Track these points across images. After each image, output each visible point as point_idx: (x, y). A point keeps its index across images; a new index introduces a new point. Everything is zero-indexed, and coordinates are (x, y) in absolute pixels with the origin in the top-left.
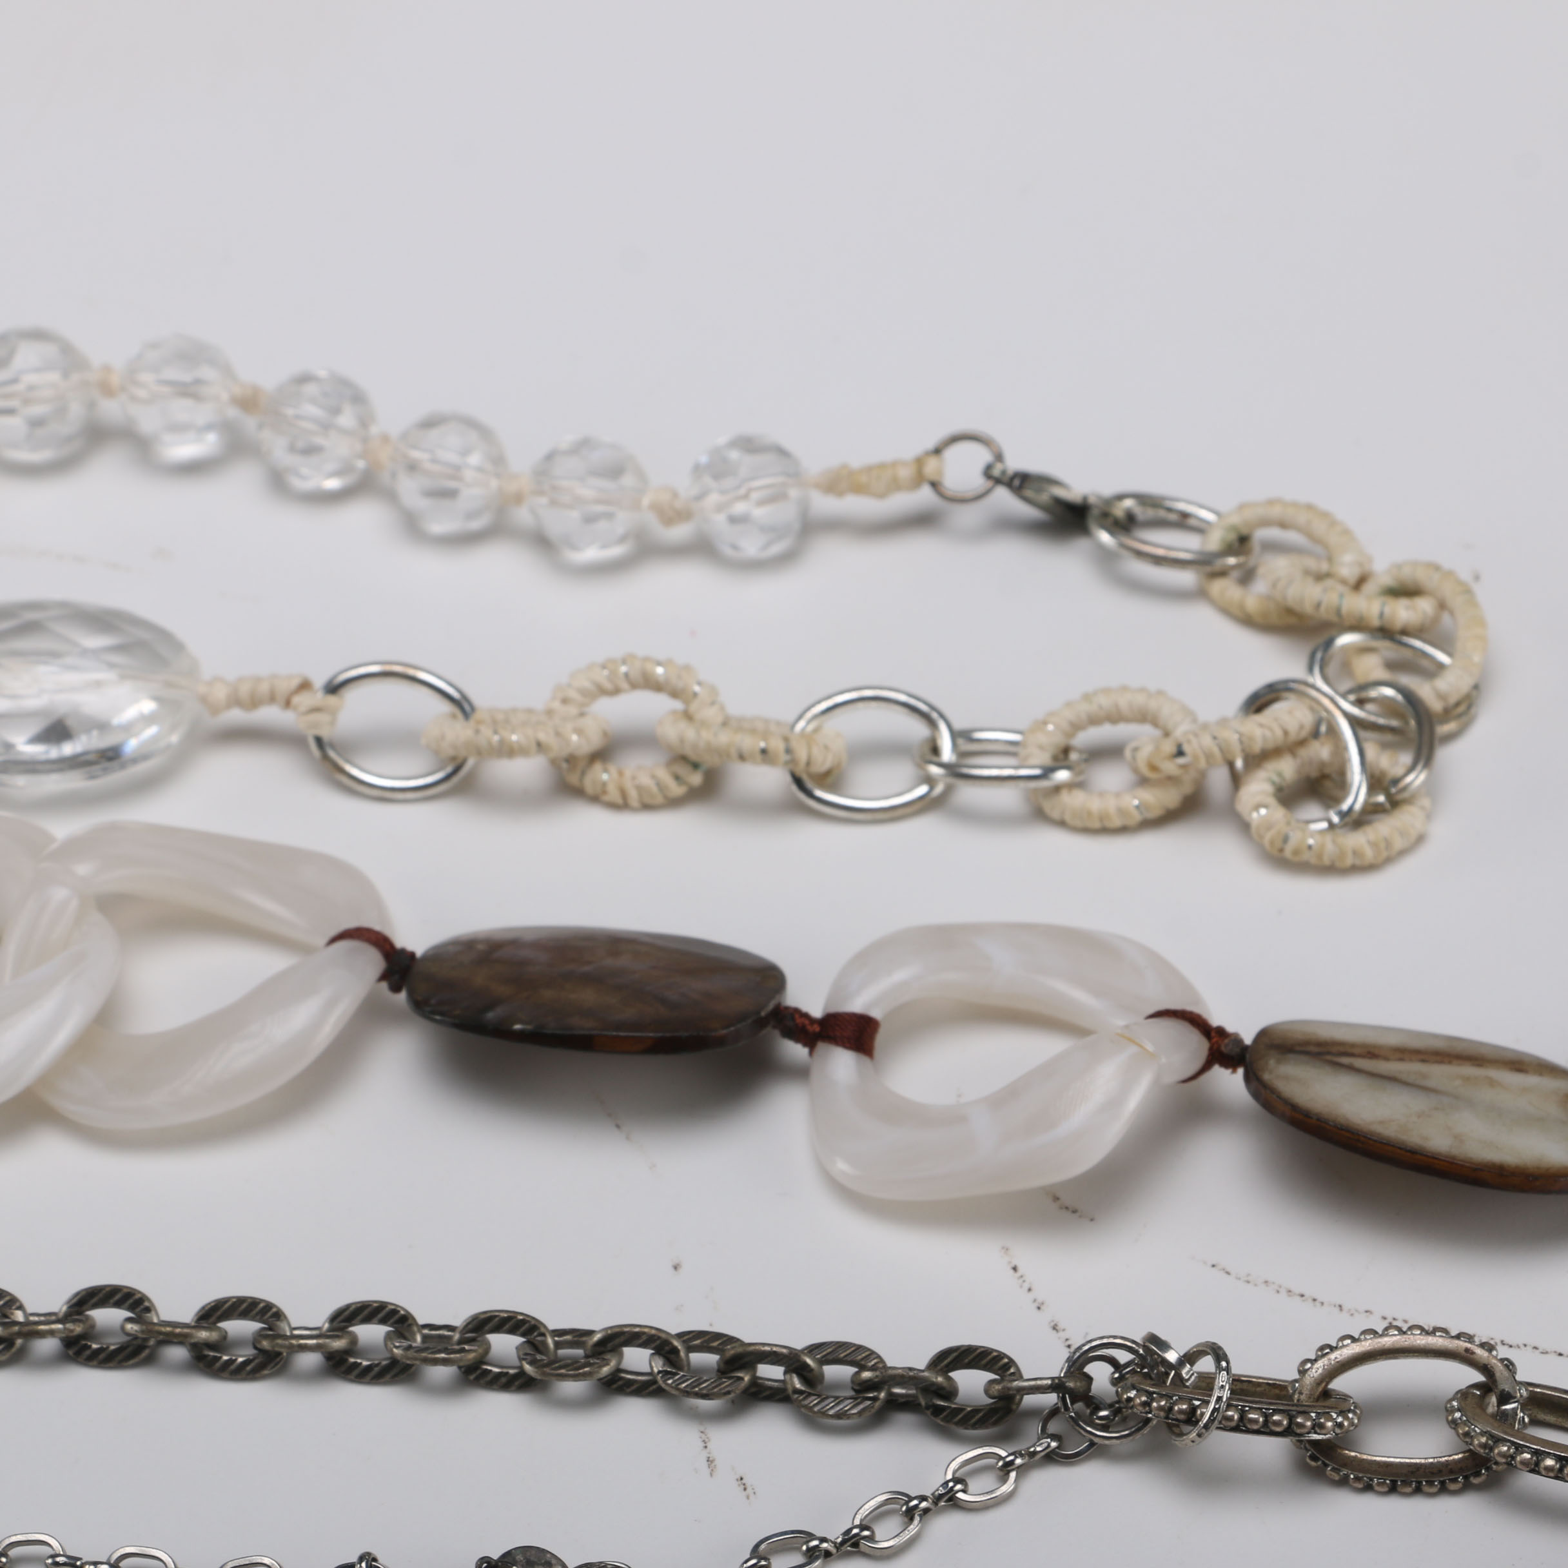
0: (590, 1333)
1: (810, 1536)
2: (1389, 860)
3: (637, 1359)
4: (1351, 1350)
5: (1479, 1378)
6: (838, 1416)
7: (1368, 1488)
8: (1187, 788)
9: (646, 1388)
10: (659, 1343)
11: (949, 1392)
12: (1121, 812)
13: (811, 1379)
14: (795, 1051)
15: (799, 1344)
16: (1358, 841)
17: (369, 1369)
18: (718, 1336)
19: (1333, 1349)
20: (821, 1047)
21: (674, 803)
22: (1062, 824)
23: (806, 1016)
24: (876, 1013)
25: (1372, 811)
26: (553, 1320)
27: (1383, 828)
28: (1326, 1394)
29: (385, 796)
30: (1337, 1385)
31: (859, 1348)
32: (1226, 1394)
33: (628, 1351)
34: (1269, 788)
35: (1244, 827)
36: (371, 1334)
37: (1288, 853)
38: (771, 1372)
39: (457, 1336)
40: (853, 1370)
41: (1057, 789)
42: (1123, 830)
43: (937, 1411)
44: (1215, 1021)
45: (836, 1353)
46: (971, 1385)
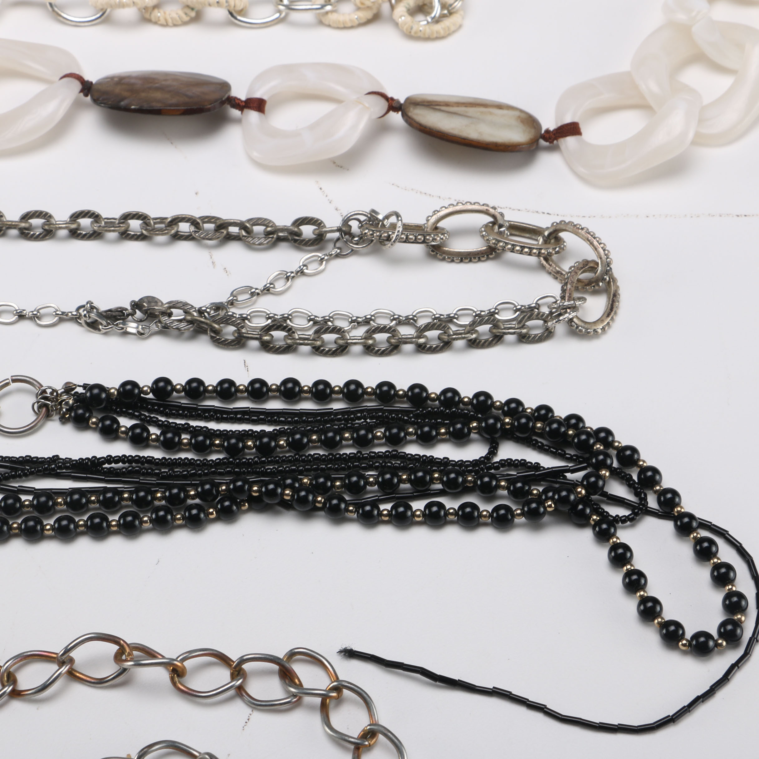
0: (166, 218)
1: (252, 288)
2: (449, 35)
3: (184, 227)
4: (444, 212)
5: (491, 219)
6: (260, 244)
7: (453, 261)
8: (375, 11)
9: (189, 238)
10: (193, 222)
11: (299, 234)
12: (351, 20)
13: (249, 231)
14: (235, 113)
15: (244, 219)
16: (438, 27)
17: (85, 235)
18: (213, 217)
19: (438, 211)
20: (246, 111)
21: (185, 23)
22: (329, 26)
23: (239, 99)
24: (265, 98)
25: (443, 16)
26: (153, 213)
27: (447, 23)
28: (436, 228)
29: (77, 24)
30: (440, 225)
31: (266, 219)
32: (401, 229)
33: (180, 224)
34: (405, 9)
35: (396, 24)
36: (85, 222)
37: (413, 33)
38: (234, 230)
39: (117, 222)
40: (264, 227)
41: (327, 13)
42: (352, 27)
43: (296, 241)
44: (390, 95)
45: (257, 222)
46: (308, 231)
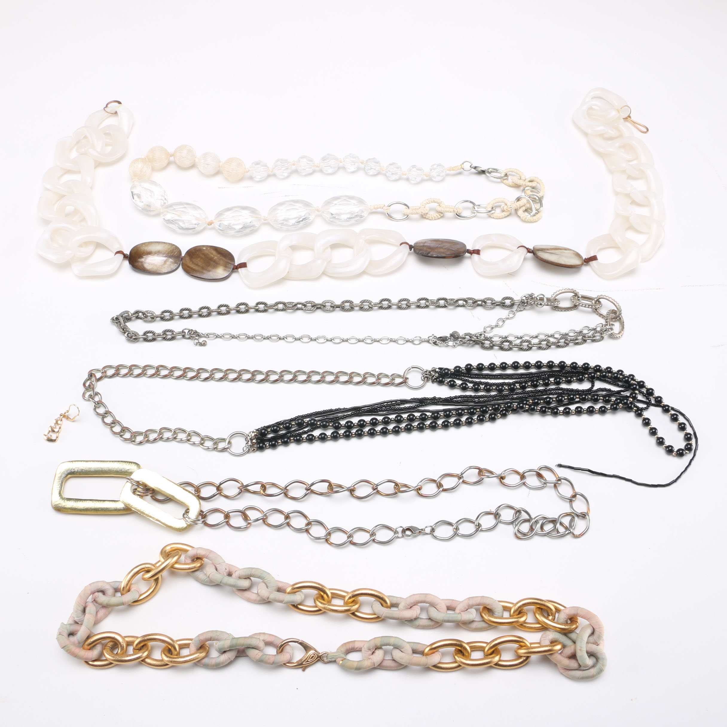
0: (454, 299)
1: (492, 326)
2: (539, 220)
3: (461, 302)
4: (558, 293)
5: (573, 294)
6: (488, 308)
7: (562, 311)
8: (510, 212)
9: (463, 306)
11: (504, 303)
12: (502, 216)
13: (485, 302)
14: (467, 254)
16: (535, 218)
17: (423, 307)
18: (471, 298)
19: (556, 293)
20: (473, 254)
21: (439, 219)
22: (493, 218)
23: (470, 250)
24: (480, 249)
25: (537, 213)
26: (448, 297)
27: (538, 216)
28: (556, 299)
29: (399, 220)
30: (556, 298)
31: (491, 298)
33: (459, 301)
34: (522, 211)
35: (519, 217)
36: (423, 302)
37: (526, 221)
38: (480, 303)
39: (435, 301)
40: (491, 301)
41: (493, 213)
42: (502, 218)
43: (503, 306)
44: (527, 247)
45: (488, 299)
46: (508, 302)
